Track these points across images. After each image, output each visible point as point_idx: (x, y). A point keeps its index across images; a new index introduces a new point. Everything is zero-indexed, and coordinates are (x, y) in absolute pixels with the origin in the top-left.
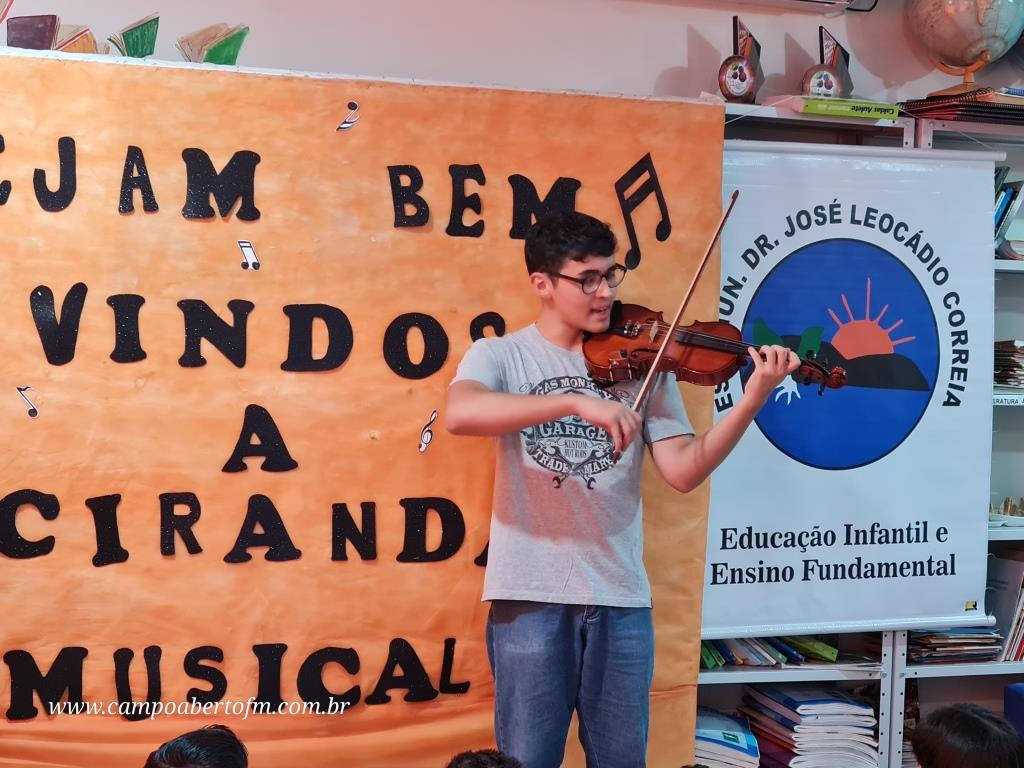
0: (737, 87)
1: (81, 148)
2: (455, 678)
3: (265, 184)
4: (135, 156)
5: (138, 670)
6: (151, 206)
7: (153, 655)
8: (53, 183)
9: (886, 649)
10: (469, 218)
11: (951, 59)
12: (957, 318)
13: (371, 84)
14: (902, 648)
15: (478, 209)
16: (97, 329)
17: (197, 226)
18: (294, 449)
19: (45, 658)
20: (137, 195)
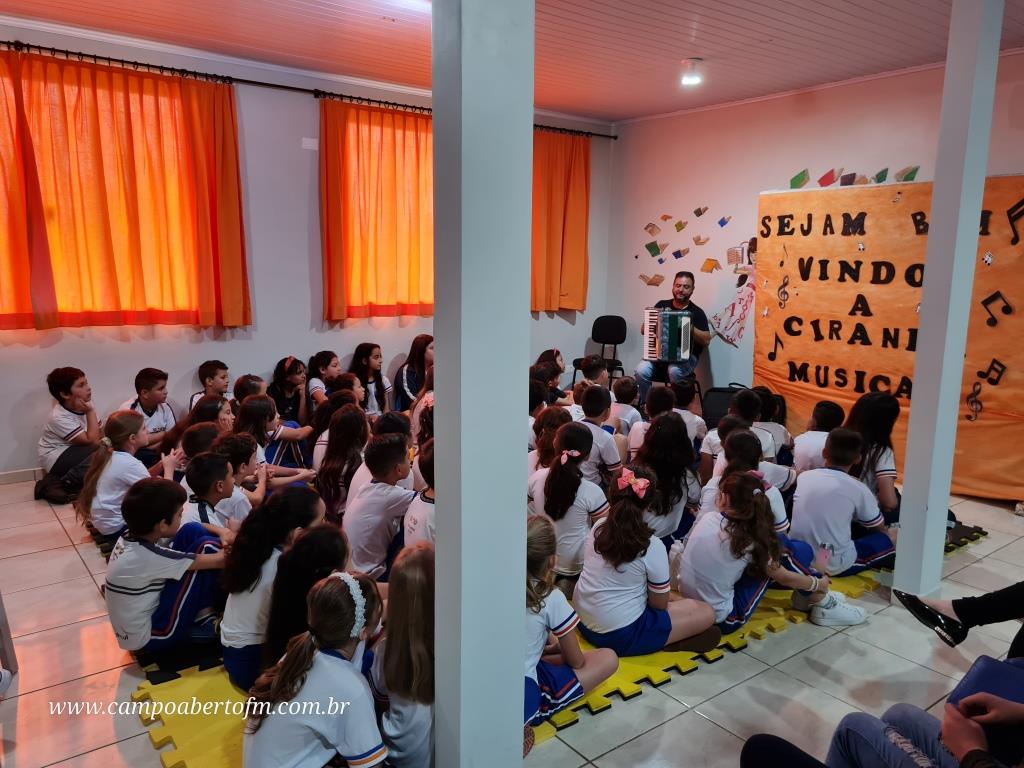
1: (814, 216)
3: (868, 223)
4: (828, 218)
5: (822, 372)
6: (832, 232)
7: (826, 369)
8: (806, 228)
16: (816, 270)
17: (846, 238)
18: (872, 309)
19: (798, 365)
20: (828, 229)
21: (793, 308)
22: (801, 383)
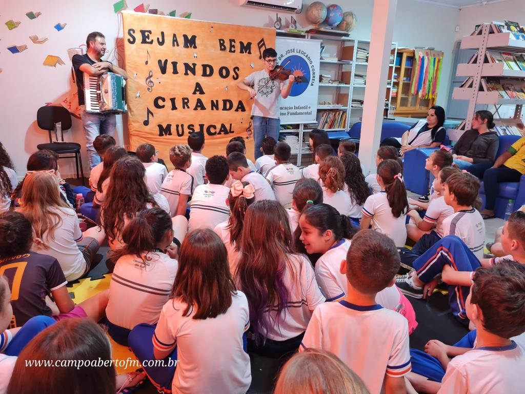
0: (278, 27)
1: (165, 34)
2: (232, 131)
3: (197, 42)
4: (175, 35)
5: (180, 128)
6: (178, 45)
7: (182, 126)
8: (161, 40)
9: (300, 127)
10: (233, 49)
11: (314, 23)
12: (313, 70)
13: (215, 23)
14: (303, 127)
15: (234, 48)
16: (170, 68)
17: (186, 49)
18: (204, 90)
19: (164, 126)
20: (175, 43)
21: (158, 92)
22: (168, 136)
